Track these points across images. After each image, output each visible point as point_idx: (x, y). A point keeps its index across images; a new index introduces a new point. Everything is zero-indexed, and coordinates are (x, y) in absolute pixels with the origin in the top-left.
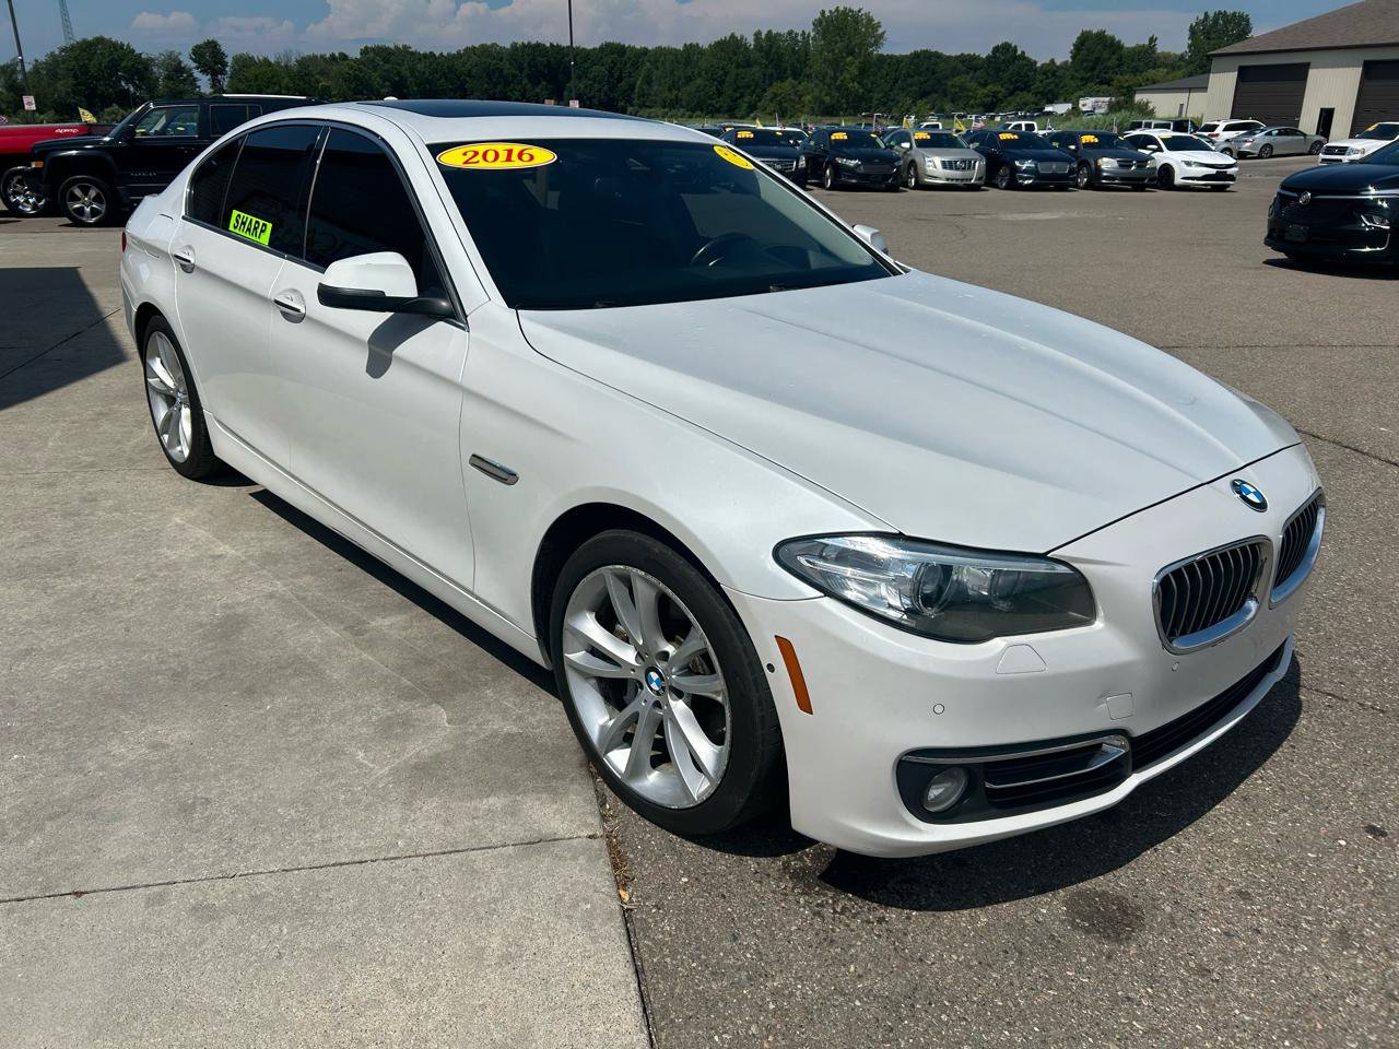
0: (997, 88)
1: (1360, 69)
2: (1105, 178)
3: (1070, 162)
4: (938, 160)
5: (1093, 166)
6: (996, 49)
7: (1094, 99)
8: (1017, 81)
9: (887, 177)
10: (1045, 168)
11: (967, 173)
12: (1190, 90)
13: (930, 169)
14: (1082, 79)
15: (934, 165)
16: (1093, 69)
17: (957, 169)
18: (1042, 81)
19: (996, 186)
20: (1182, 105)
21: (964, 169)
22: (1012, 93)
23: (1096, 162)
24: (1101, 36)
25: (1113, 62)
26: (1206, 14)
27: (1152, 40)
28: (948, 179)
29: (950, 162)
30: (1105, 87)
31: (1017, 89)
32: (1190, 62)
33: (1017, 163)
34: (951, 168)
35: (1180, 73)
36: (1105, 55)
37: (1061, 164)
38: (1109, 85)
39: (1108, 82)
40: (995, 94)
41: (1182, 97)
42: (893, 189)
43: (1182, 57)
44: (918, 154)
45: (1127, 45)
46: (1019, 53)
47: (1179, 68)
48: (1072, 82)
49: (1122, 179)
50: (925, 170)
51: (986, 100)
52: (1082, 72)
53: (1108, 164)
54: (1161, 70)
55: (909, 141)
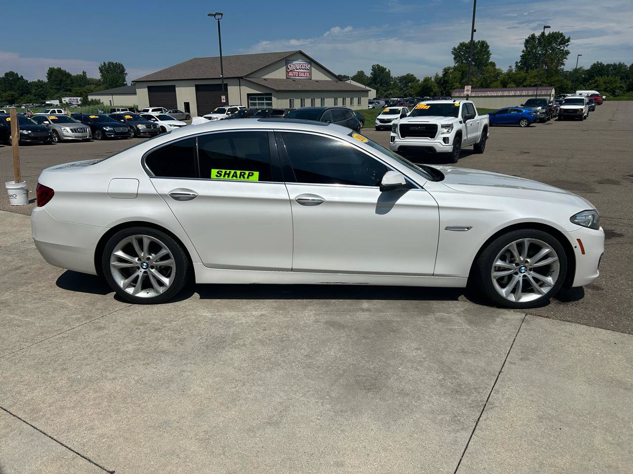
0: (13, 93)
1: (194, 88)
2: (142, 133)
3: (127, 127)
4: (68, 129)
5: (136, 128)
6: (7, 74)
7: (69, 98)
8: (22, 89)
9: (46, 138)
10: (118, 130)
11: (84, 134)
12: (112, 94)
13: (65, 133)
14: (56, 89)
15: (67, 131)
16: (60, 85)
17: (79, 132)
18: (36, 90)
19: (96, 139)
20: (110, 101)
21: (82, 132)
22: (21, 95)
23: (136, 127)
24: (59, 70)
25: (69, 81)
26: (104, 63)
27: (84, 73)
28: (76, 137)
29: (75, 129)
30: (68, 93)
31: (24, 93)
32: (104, 83)
33: (105, 128)
34: (76, 132)
35: (101, 87)
36: (64, 79)
37: (125, 128)
38: (71, 92)
39: (70, 91)
40: (13, 96)
41: (110, 98)
42: (50, 143)
43: (99, 81)
44: (57, 127)
45: (73, 75)
46: (20, 76)
47: (100, 85)
48: (51, 90)
49: (149, 133)
50: (63, 134)
51: (9, 98)
52: (55, 86)
53: (141, 127)
54: (92, 85)
55: (47, 120)
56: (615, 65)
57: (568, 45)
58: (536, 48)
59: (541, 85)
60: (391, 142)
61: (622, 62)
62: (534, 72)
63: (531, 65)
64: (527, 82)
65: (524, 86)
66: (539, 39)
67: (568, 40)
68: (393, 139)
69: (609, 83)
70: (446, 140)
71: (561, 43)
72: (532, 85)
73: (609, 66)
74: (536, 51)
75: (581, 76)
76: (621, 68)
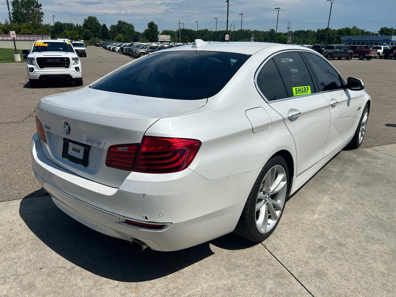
56: (68, 24)
57: (41, 8)
58: (21, 8)
59: (31, 34)
60: (30, 72)
61: (71, 23)
62: (25, 25)
63: (21, 20)
64: (22, 31)
65: (20, 34)
66: (21, 3)
67: (41, 5)
68: (32, 70)
69: (72, 35)
70: (77, 69)
71: (36, 7)
72: (26, 33)
73: (65, 24)
74: (21, 11)
75: (50, 29)
76: (71, 26)
